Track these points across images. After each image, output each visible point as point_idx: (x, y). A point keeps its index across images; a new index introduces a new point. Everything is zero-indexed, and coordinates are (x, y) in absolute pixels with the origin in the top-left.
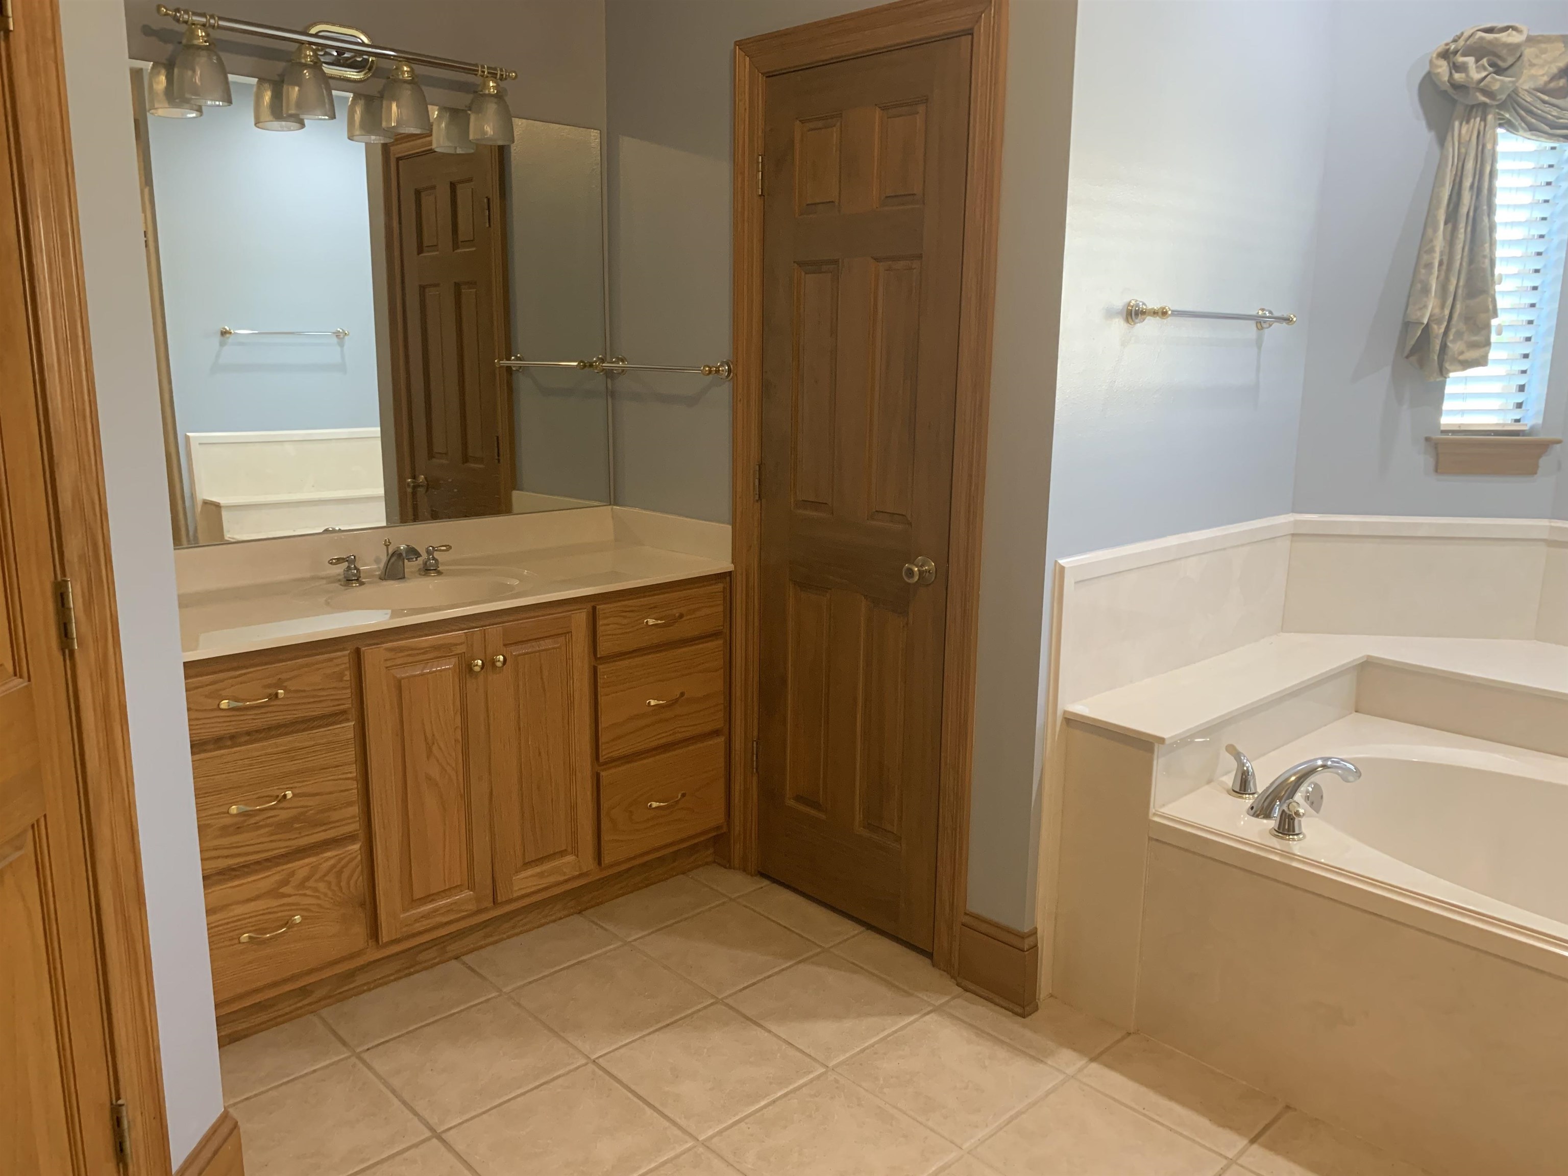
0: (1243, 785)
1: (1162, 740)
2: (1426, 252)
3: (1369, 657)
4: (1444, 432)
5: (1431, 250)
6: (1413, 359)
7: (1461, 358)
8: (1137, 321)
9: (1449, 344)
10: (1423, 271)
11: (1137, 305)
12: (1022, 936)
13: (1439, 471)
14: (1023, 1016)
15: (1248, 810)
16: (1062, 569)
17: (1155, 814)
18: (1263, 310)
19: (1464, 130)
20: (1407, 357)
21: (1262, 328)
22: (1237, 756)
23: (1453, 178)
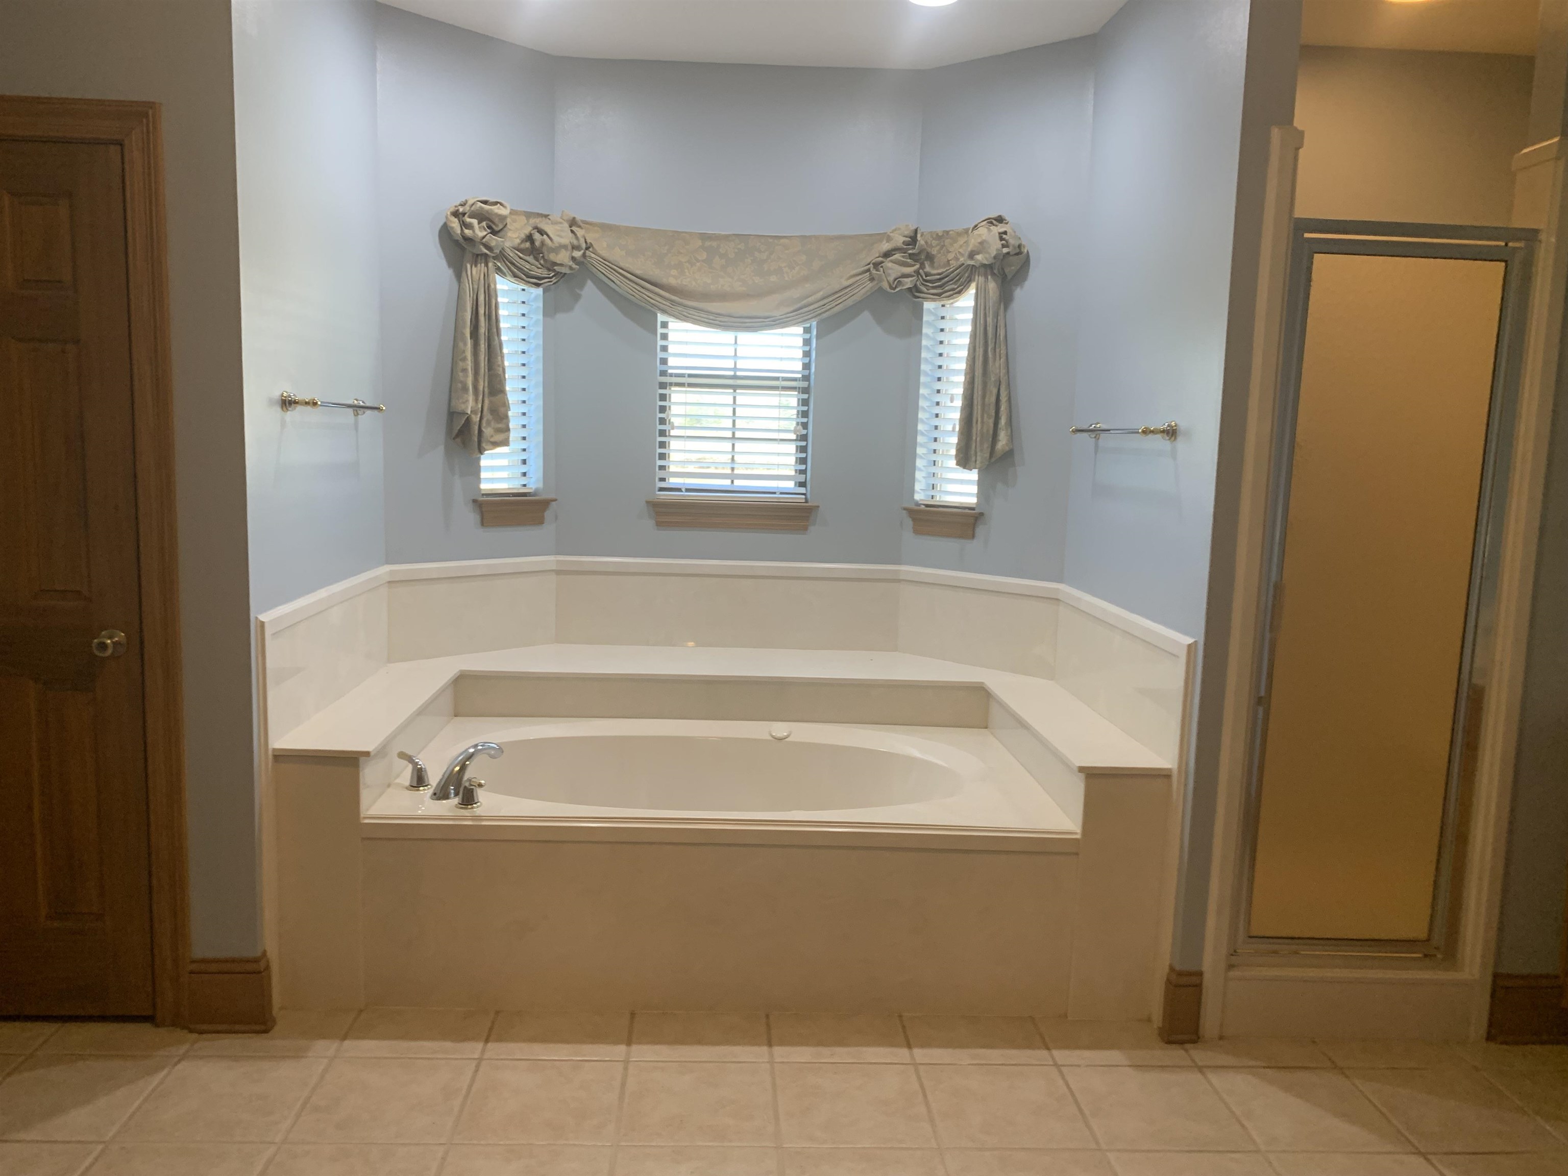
0: (419, 779)
1: (367, 754)
2: (461, 360)
3: (461, 671)
4: (483, 495)
5: (464, 359)
6: (458, 440)
7: (492, 440)
8: (290, 409)
9: (484, 430)
10: (461, 374)
11: (290, 396)
12: (256, 961)
13: (485, 524)
14: (266, 1031)
15: (431, 796)
16: (262, 624)
17: (365, 818)
18: (357, 400)
19: (475, 272)
20: (454, 439)
21: (358, 414)
22: (410, 759)
23: (471, 306)
